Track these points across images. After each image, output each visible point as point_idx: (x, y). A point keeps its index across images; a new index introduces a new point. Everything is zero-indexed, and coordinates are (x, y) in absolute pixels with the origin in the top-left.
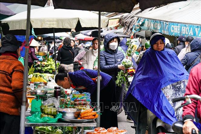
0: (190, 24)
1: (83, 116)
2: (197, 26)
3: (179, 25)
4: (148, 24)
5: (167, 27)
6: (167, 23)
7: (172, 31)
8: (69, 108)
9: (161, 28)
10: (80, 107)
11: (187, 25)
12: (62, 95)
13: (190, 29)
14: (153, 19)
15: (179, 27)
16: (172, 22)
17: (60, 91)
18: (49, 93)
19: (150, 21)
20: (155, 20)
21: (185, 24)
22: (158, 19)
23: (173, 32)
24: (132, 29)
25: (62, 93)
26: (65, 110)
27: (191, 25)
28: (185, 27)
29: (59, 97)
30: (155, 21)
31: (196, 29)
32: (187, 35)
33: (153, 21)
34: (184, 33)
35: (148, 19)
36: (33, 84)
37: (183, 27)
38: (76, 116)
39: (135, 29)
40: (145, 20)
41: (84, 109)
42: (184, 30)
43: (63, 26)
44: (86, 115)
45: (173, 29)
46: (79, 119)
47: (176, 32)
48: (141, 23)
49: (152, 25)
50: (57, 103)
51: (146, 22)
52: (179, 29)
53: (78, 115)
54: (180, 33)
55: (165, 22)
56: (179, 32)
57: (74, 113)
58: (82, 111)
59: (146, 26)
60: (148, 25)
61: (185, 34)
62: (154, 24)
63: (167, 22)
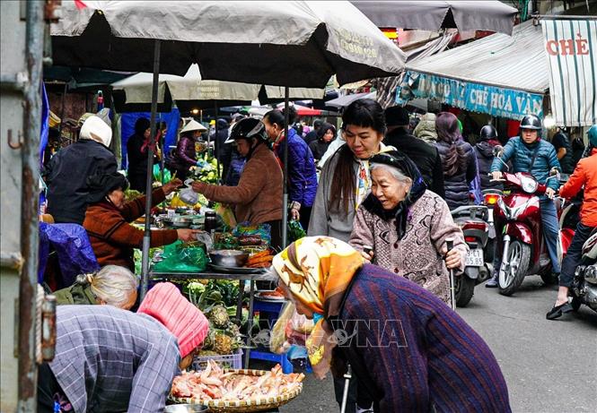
0: (507, 87)
1: (251, 262)
2: (519, 91)
3: (486, 88)
4: (426, 83)
5: (462, 93)
6: (462, 84)
7: (472, 101)
8: (229, 249)
9: (450, 95)
10: (248, 248)
11: (501, 90)
12: (219, 228)
13: (506, 99)
14: (436, 75)
15: (486, 92)
16: (472, 82)
17: (215, 221)
18: (196, 224)
19: (429, 77)
20: (439, 76)
21: (496, 88)
22: (444, 74)
23: (475, 104)
24: (394, 95)
25: (220, 225)
26: (221, 252)
27: (509, 91)
28: (497, 95)
29: (213, 230)
30: (439, 78)
31: (518, 99)
32: (501, 110)
33: (436, 80)
34: (495, 106)
35: (426, 74)
36: (173, 211)
37: (492, 94)
38: (241, 263)
39: (401, 97)
40: (419, 77)
41: (254, 251)
42: (495, 100)
43: (232, 97)
44: (256, 260)
45: (475, 97)
46: (245, 268)
47: (480, 103)
48: (411, 83)
49: (434, 87)
50: (209, 242)
51: (422, 80)
52: (485, 98)
53: (243, 260)
54: (489, 107)
55: (458, 83)
56: (486, 105)
57: (237, 257)
58: (251, 255)
59: (421, 88)
60: (425, 88)
61: (498, 108)
62: (437, 85)
63: (463, 81)
